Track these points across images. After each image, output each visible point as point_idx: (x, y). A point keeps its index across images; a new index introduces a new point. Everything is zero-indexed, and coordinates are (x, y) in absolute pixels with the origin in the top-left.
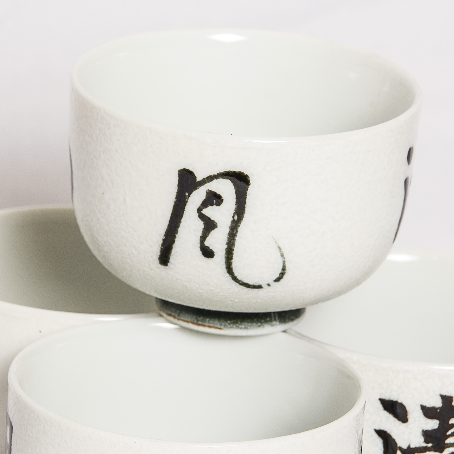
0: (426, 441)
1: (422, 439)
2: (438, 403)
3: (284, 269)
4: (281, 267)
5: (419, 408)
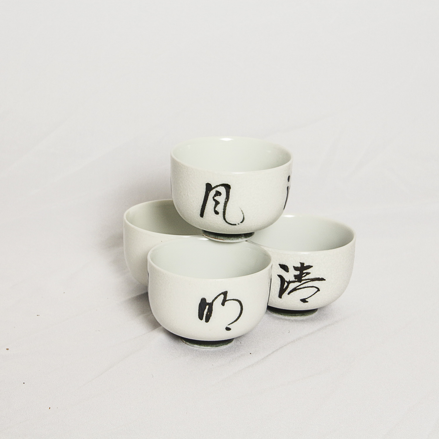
0: (295, 279)
1: (294, 278)
2: (299, 265)
3: (244, 218)
4: (243, 218)
5: (293, 267)
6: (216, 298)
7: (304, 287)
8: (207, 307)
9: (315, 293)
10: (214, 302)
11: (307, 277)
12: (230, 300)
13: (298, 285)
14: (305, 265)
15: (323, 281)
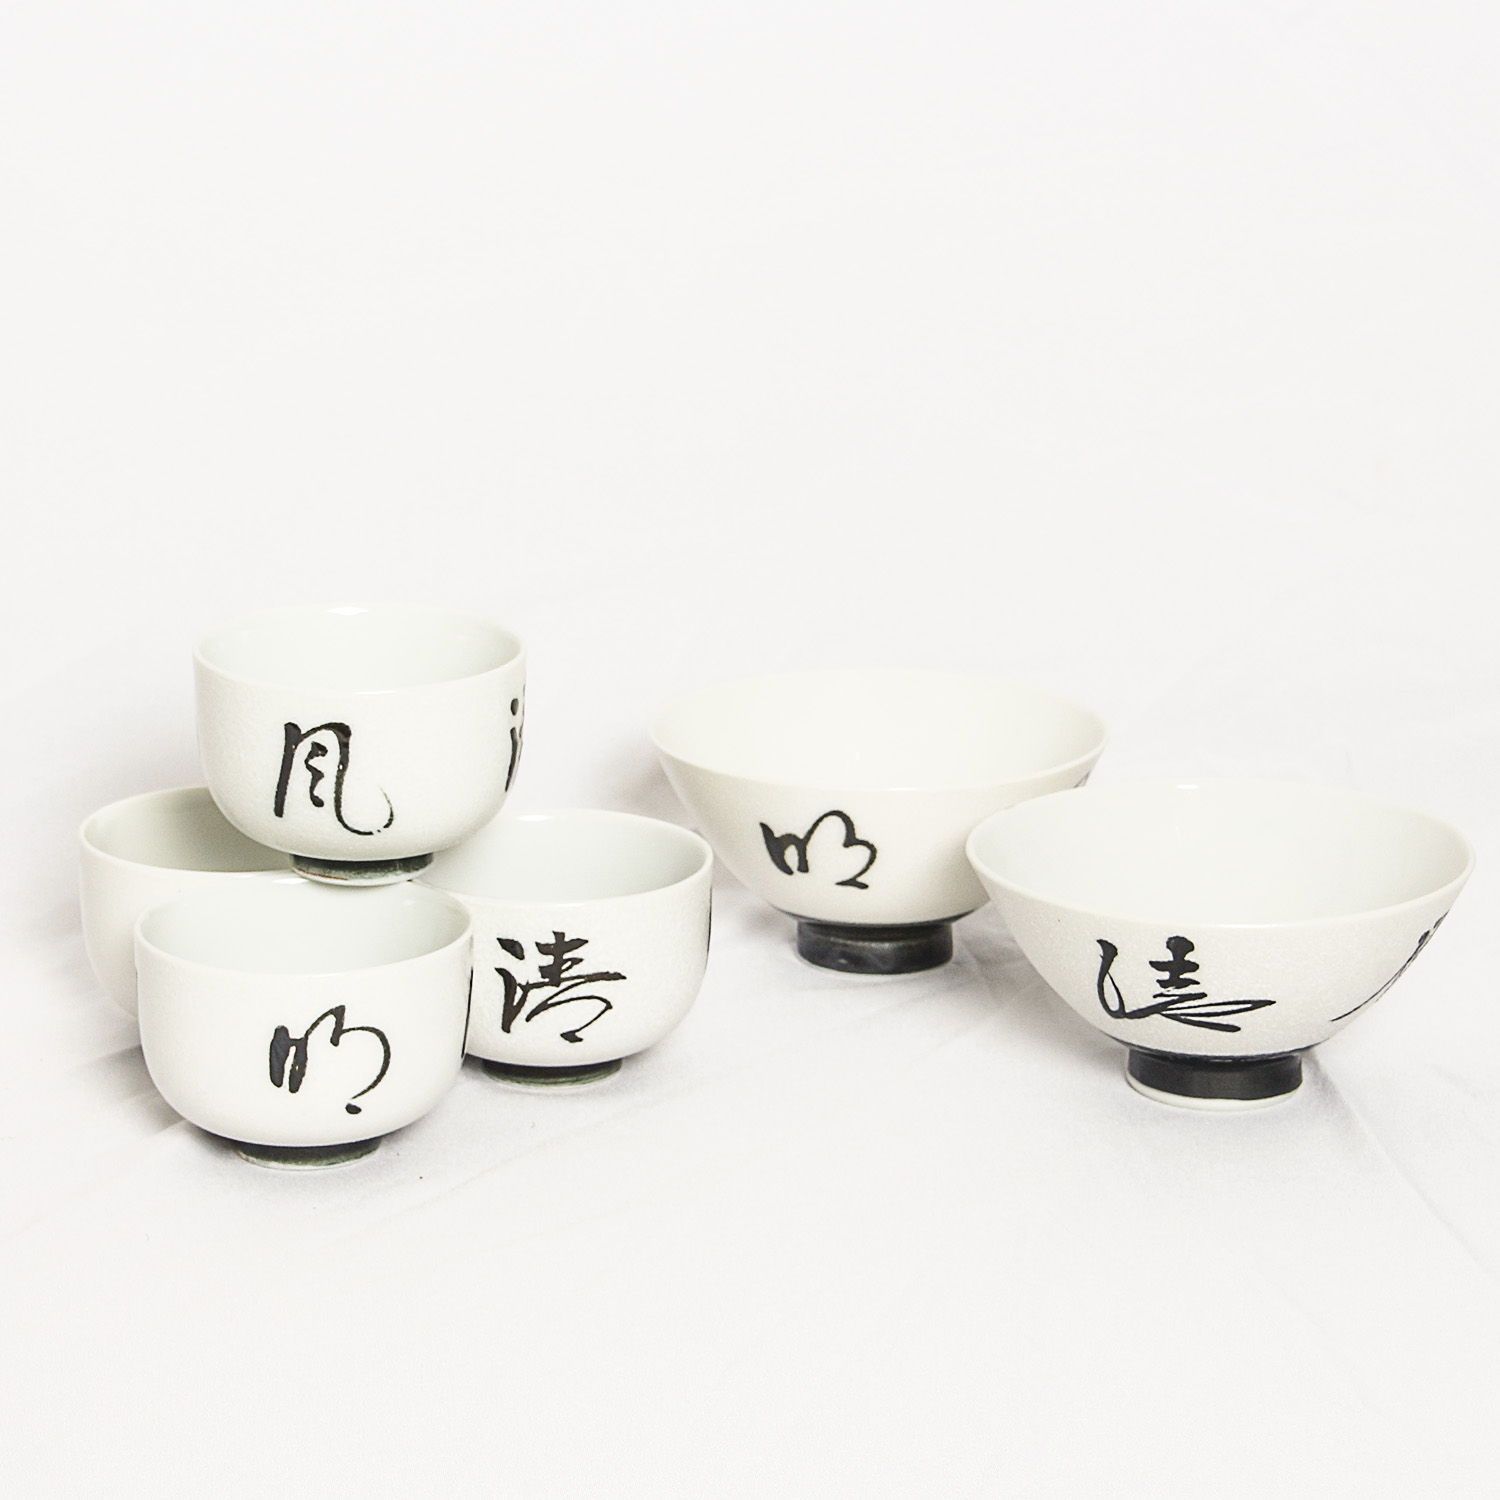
0: (543, 977)
1: (540, 975)
2: (552, 940)
3: (392, 815)
4: (389, 813)
5: (534, 945)
6: (315, 1025)
7: (569, 997)
8: (293, 1050)
9: (599, 1015)
10: (310, 1037)
11: (576, 971)
12: (354, 1029)
13: (551, 995)
14: (567, 939)
15: (621, 981)
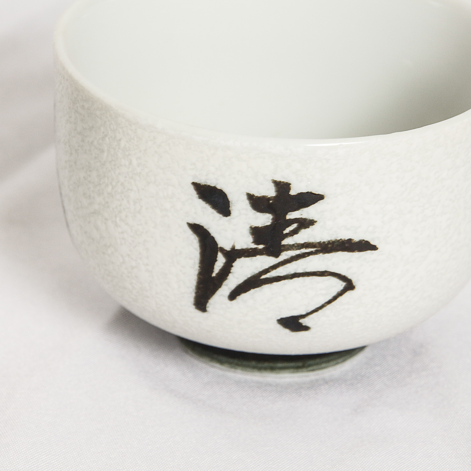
0: (256, 242)
1: (250, 239)
2: (271, 192)
5: (245, 198)
7: (292, 272)
9: (335, 298)
11: (303, 236)
13: (266, 266)
14: (293, 192)
15: (369, 252)
